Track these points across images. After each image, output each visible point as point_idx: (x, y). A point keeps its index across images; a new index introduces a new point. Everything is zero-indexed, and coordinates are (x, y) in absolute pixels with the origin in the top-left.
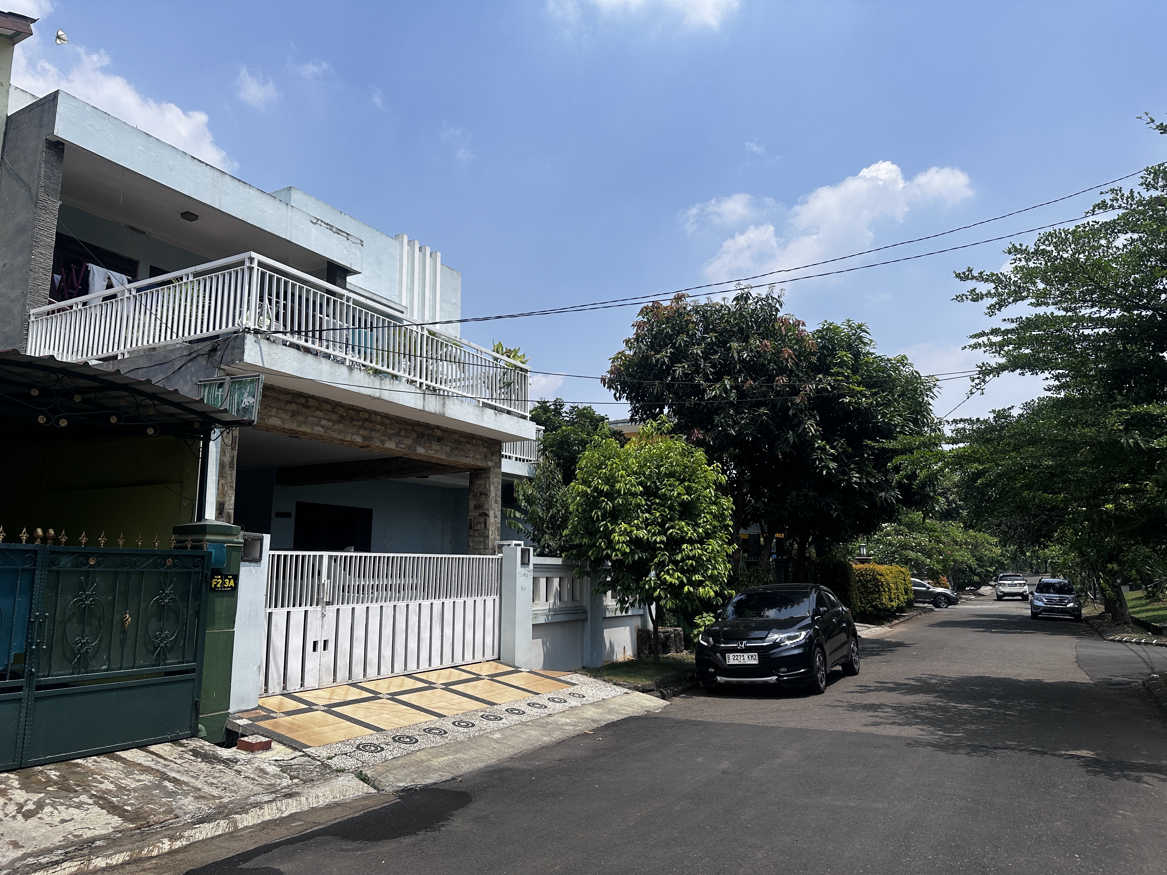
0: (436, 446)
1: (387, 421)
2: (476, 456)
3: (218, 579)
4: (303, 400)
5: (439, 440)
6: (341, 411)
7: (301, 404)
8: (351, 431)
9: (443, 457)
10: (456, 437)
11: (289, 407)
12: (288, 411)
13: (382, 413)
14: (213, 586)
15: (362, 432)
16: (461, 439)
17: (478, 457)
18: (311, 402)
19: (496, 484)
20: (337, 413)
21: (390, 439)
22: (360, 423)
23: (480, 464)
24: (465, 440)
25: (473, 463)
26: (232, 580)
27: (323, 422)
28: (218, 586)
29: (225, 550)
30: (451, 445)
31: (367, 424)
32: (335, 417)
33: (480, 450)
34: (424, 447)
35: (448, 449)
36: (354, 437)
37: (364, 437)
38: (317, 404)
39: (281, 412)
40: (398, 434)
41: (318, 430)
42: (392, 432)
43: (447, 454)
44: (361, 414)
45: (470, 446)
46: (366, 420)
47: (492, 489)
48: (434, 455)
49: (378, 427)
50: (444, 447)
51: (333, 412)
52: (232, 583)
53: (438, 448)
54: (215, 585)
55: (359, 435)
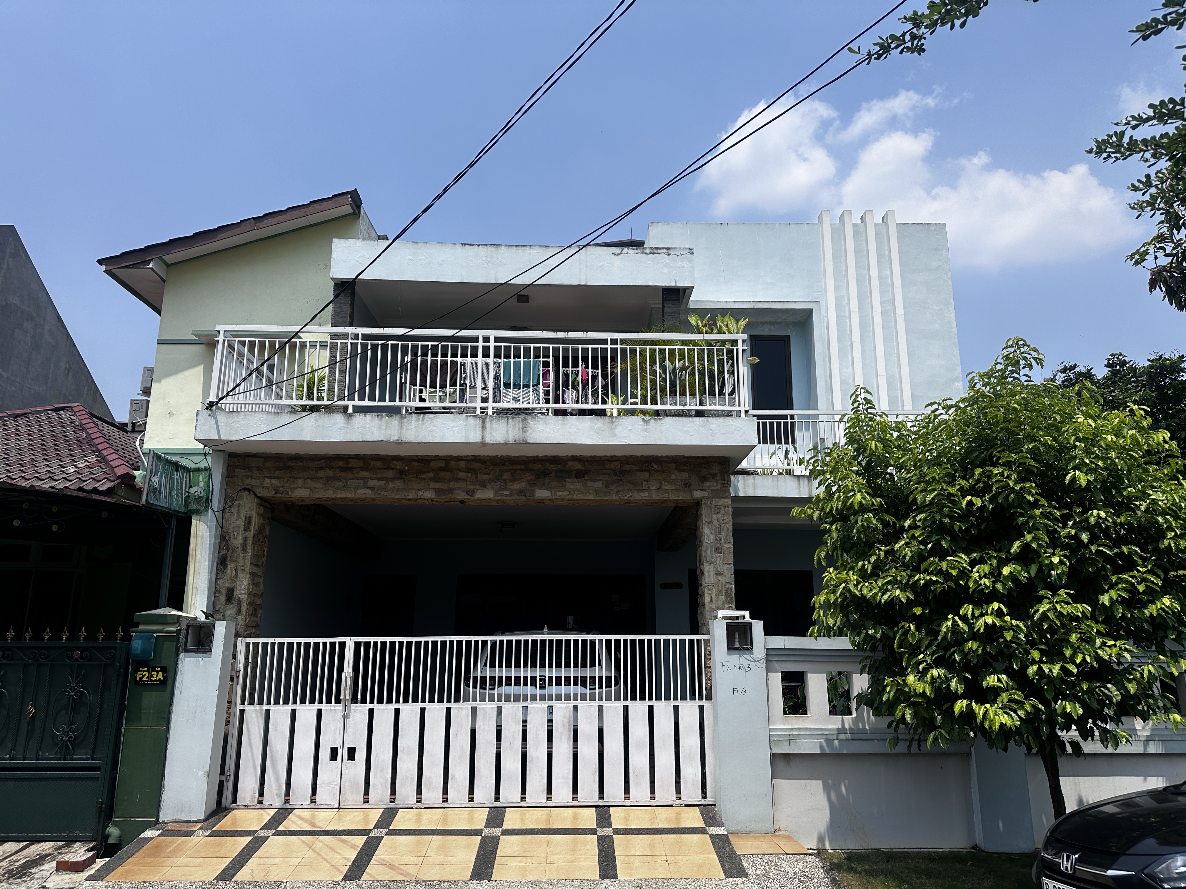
0: (573, 484)
1: (476, 466)
2: (664, 487)
3: (144, 671)
4: (341, 463)
5: (580, 475)
6: (398, 465)
7: (339, 467)
8: (415, 487)
9: (591, 497)
10: (617, 465)
11: (321, 474)
12: (321, 478)
13: (468, 456)
14: (138, 679)
15: (433, 485)
16: (627, 467)
17: (669, 487)
18: (353, 463)
19: (715, 522)
20: (393, 469)
21: (484, 486)
22: (431, 475)
23: (673, 497)
24: (634, 467)
25: (658, 498)
26: (160, 673)
27: (371, 483)
28: (144, 679)
29: (153, 640)
30: (607, 478)
31: (442, 474)
32: (390, 474)
33: (673, 477)
34: (549, 489)
35: (599, 485)
36: (421, 493)
37: (439, 492)
38: (360, 463)
39: (309, 481)
40: (498, 478)
41: (364, 493)
42: (486, 477)
43: (597, 492)
44: (432, 464)
45: (646, 475)
46: (441, 469)
47: (706, 530)
48: (569, 497)
49: (462, 475)
50: (590, 484)
51: (388, 468)
52: (160, 676)
53: (579, 486)
54: (141, 678)
55: (429, 489)
